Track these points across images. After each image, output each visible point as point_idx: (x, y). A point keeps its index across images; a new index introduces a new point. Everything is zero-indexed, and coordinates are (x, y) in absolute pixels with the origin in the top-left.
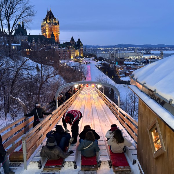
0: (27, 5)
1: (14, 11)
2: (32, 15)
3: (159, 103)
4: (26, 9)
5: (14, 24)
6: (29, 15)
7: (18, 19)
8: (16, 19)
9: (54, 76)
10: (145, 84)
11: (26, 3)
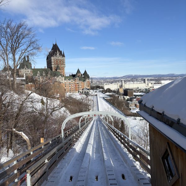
0: (33, 40)
1: (20, 45)
2: (38, 48)
3: (168, 125)
4: (32, 43)
5: (20, 58)
6: (34, 48)
7: (24, 53)
8: (22, 53)
9: (60, 109)
10: (153, 108)
11: (32, 37)
